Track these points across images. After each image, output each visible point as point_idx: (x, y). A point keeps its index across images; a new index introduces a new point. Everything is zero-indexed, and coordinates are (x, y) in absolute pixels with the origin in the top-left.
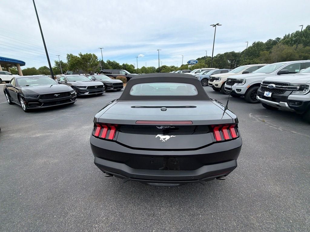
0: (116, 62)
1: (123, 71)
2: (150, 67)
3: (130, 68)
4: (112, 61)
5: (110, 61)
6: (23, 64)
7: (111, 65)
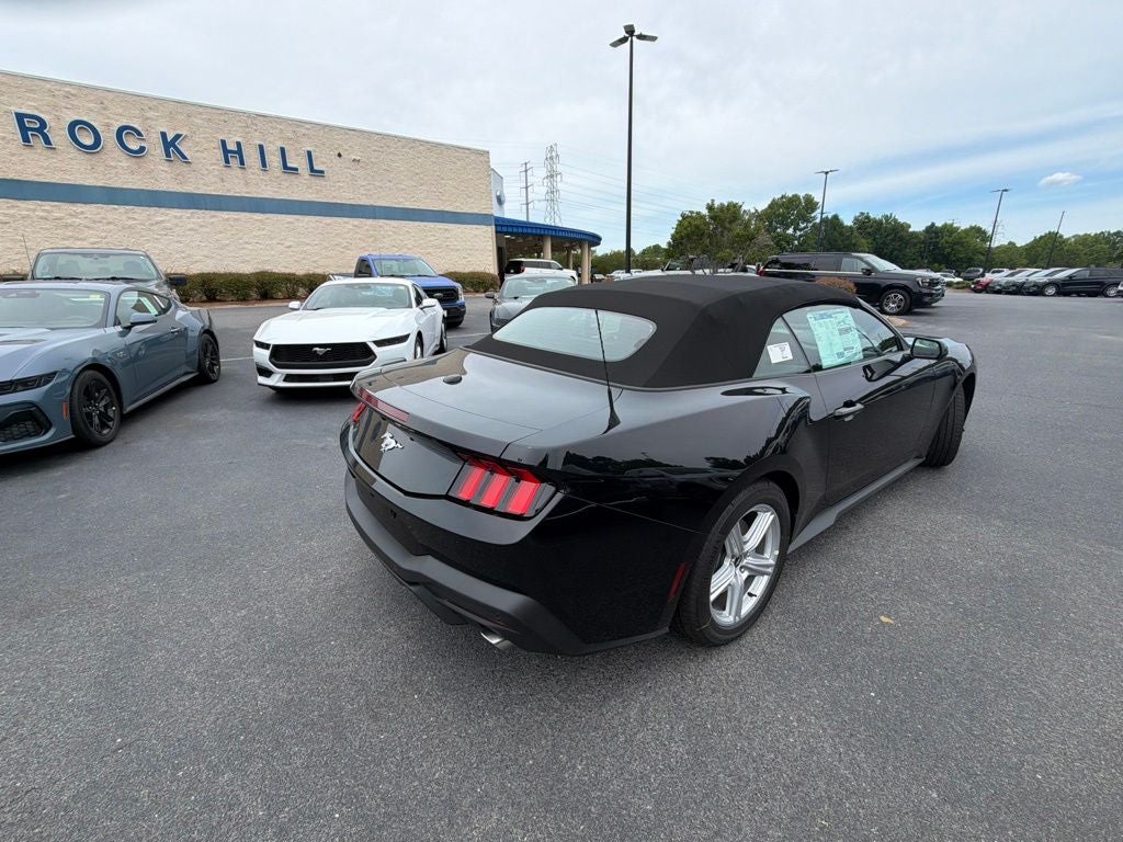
0: (895, 220)
1: (861, 259)
2: (1081, 233)
3: (962, 244)
4: (876, 215)
5: (868, 217)
6: (595, 240)
7: (869, 233)
